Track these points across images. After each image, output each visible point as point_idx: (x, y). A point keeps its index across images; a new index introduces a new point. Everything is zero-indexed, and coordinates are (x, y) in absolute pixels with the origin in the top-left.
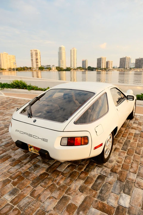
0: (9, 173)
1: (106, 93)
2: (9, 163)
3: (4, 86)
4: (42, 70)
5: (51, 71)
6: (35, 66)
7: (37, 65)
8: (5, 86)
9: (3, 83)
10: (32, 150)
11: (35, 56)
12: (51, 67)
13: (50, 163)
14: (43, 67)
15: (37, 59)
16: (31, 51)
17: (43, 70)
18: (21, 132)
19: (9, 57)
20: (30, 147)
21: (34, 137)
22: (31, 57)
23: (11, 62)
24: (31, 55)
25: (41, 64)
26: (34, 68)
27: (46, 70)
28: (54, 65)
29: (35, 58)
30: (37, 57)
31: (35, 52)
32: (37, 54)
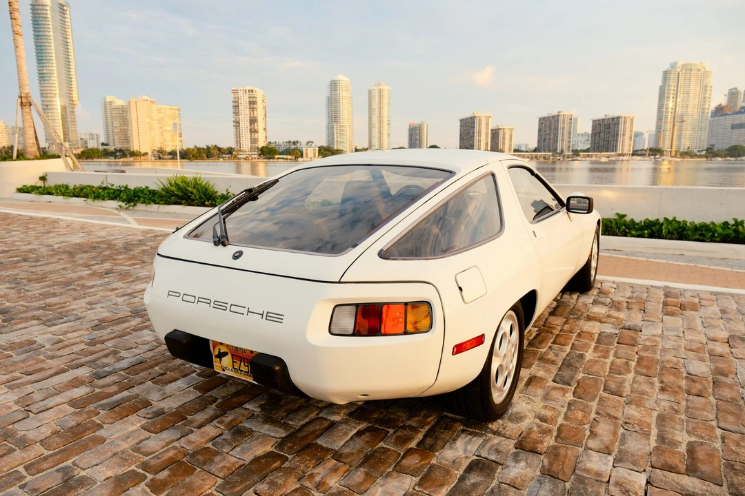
0: (141, 453)
1: (493, 175)
2: (140, 421)
3: (135, 197)
4: (269, 158)
5: (300, 159)
6: (246, 144)
7: (254, 141)
8: (139, 197)
9: (132, 186)
10: (225, 366)
11: (247, 111)
12: (303, 146)
13: (290, 423)
14: (273, 146)
15: (253, 121)
16: (235, 92)
17: (274, 158)
18: (186, 298)
19: (160, 111)
20: (217, 357)
21: (233, 308)
22: (234, 113)
23: (164, 128)
24: (234, 106)
25: (266, 138)
26: (242, 151)
27: (283, 158)
28: (311, 140)
29: (248, 115)
30: (255, 112)
31: (247, 96)
32: (255, 103)
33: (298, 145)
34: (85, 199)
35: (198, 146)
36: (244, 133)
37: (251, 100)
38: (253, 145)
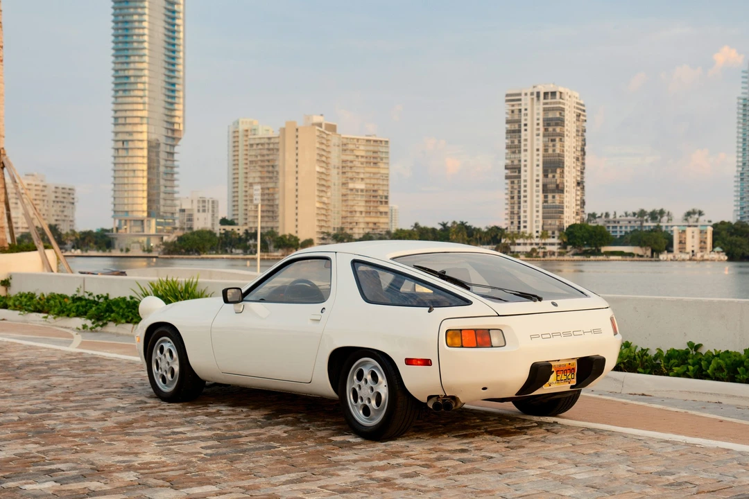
3: (107, 312)
4: (586, 253)
5: (663, 256)
6: (533, 221)
7: (553, 212)
8: (111, 312)
11: (539, 142)
12: (674, 224)
14: (600, 222)
15: (553, 165)
16: (513, 98)
17: (598, 253)
19: (344, 147)
22: (508, 147)
23: (351, 186)
24: (509, 132)
25: (583, 203)
26: (523, 236)
27: (621, 254)
28: (698, 208)
29: (541, 152)
30: (558, 144)
31: (541, 107)
32: (560, 122)
33: (664, 223)
34: (46, 315)
35: (422, 225)
36: (528, 194)
37: (551, 115)
38: (550, 221)
